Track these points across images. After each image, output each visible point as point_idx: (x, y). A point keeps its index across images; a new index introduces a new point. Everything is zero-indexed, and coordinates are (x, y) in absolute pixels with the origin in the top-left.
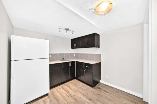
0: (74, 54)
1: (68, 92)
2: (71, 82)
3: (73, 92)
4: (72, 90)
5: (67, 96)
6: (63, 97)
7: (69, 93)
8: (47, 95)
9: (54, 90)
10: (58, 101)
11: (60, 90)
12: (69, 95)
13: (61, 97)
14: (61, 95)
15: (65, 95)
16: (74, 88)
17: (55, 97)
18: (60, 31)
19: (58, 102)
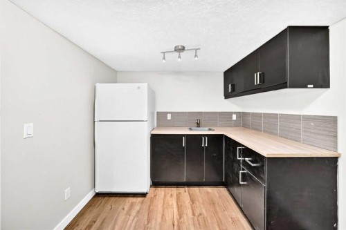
0: (235, 113)
1: (180, 215)
2: (208, 193)
3: (191, 222)
4: (194, 214)
5: (171, 223)
6: (162, 218)
7: (180, 218)
8: (144, 195)
9: (161, 191)
10: (148, 222)
11: (170, 199)
12: (176, 223)
13: (159, 215)
14: (164, 210)
15: (168, 217)
16: (204, 212)
17: (151, 208)
18: (164, 58)
19: (146, 223)
